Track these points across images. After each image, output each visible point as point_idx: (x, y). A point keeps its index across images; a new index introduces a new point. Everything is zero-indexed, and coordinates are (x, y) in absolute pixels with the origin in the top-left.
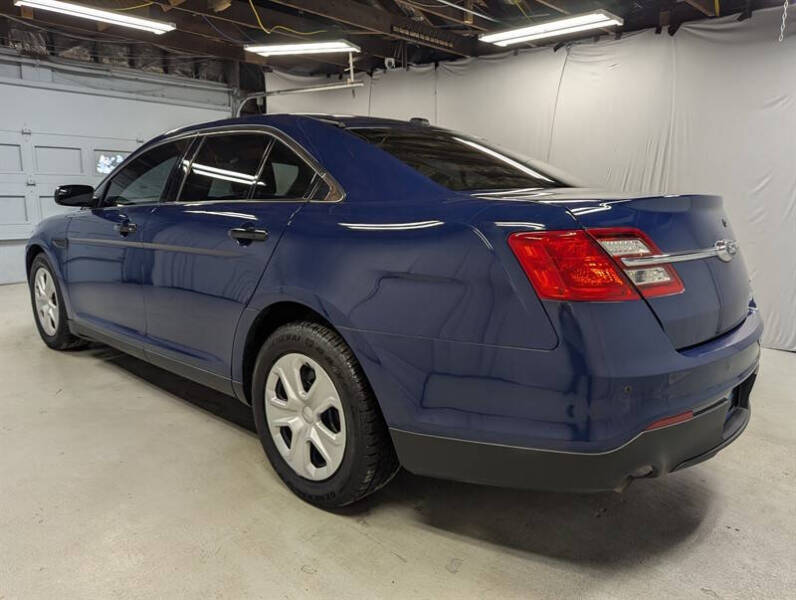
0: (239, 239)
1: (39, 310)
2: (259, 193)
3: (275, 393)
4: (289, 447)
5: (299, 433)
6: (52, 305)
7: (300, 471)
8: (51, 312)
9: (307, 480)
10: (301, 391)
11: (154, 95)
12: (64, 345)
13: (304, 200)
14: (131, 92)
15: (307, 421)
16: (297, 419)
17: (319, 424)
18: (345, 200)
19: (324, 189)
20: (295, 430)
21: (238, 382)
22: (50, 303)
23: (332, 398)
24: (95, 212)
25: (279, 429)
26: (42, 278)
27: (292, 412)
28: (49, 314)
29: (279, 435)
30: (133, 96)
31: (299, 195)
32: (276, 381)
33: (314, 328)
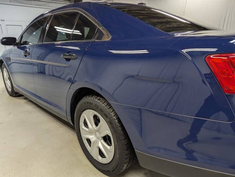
0: (65, 59)
1: (6, 83)
2: (74, 38)
3: (83, 124)
4: (90, 146)
5: (94, 142)
6: (9, 81)
7: (95, 158)
8: (9, 83)
9: (98, 162)
10: (94, 126)
11: (45, 6)
12: (14, 95)
13: (93, 40)
14: (37, 5)
15: (97, 138)
16: (93, 136)
17: (102, 141)
18: (112, 39)
19: (101, 35)
20: (92, 141)
21: (69, 118)
22: (8, 80)
23: (107, 131)
24: (18, 48)
25: (86, 139)
26: (5, 72)
27: (91, 133)
28: (8, 84)
29: (86, 141)
30: (38, 6)
31: (91, 38)
32: (84, 120)
33: (99, 99)
